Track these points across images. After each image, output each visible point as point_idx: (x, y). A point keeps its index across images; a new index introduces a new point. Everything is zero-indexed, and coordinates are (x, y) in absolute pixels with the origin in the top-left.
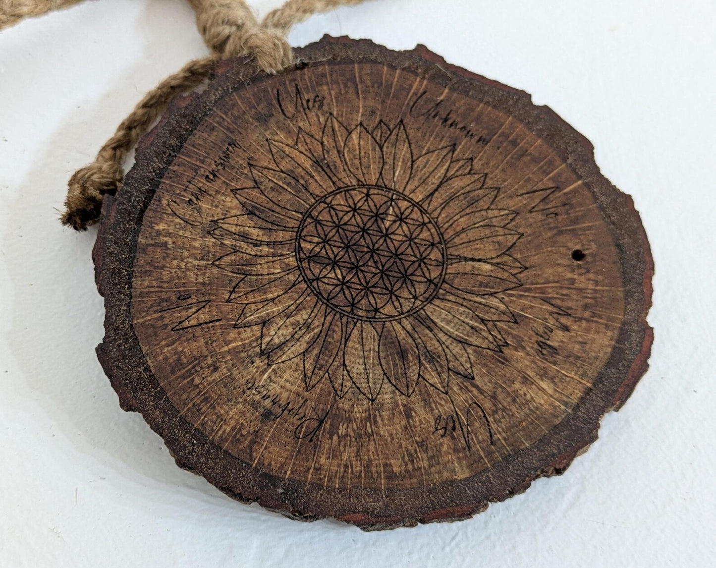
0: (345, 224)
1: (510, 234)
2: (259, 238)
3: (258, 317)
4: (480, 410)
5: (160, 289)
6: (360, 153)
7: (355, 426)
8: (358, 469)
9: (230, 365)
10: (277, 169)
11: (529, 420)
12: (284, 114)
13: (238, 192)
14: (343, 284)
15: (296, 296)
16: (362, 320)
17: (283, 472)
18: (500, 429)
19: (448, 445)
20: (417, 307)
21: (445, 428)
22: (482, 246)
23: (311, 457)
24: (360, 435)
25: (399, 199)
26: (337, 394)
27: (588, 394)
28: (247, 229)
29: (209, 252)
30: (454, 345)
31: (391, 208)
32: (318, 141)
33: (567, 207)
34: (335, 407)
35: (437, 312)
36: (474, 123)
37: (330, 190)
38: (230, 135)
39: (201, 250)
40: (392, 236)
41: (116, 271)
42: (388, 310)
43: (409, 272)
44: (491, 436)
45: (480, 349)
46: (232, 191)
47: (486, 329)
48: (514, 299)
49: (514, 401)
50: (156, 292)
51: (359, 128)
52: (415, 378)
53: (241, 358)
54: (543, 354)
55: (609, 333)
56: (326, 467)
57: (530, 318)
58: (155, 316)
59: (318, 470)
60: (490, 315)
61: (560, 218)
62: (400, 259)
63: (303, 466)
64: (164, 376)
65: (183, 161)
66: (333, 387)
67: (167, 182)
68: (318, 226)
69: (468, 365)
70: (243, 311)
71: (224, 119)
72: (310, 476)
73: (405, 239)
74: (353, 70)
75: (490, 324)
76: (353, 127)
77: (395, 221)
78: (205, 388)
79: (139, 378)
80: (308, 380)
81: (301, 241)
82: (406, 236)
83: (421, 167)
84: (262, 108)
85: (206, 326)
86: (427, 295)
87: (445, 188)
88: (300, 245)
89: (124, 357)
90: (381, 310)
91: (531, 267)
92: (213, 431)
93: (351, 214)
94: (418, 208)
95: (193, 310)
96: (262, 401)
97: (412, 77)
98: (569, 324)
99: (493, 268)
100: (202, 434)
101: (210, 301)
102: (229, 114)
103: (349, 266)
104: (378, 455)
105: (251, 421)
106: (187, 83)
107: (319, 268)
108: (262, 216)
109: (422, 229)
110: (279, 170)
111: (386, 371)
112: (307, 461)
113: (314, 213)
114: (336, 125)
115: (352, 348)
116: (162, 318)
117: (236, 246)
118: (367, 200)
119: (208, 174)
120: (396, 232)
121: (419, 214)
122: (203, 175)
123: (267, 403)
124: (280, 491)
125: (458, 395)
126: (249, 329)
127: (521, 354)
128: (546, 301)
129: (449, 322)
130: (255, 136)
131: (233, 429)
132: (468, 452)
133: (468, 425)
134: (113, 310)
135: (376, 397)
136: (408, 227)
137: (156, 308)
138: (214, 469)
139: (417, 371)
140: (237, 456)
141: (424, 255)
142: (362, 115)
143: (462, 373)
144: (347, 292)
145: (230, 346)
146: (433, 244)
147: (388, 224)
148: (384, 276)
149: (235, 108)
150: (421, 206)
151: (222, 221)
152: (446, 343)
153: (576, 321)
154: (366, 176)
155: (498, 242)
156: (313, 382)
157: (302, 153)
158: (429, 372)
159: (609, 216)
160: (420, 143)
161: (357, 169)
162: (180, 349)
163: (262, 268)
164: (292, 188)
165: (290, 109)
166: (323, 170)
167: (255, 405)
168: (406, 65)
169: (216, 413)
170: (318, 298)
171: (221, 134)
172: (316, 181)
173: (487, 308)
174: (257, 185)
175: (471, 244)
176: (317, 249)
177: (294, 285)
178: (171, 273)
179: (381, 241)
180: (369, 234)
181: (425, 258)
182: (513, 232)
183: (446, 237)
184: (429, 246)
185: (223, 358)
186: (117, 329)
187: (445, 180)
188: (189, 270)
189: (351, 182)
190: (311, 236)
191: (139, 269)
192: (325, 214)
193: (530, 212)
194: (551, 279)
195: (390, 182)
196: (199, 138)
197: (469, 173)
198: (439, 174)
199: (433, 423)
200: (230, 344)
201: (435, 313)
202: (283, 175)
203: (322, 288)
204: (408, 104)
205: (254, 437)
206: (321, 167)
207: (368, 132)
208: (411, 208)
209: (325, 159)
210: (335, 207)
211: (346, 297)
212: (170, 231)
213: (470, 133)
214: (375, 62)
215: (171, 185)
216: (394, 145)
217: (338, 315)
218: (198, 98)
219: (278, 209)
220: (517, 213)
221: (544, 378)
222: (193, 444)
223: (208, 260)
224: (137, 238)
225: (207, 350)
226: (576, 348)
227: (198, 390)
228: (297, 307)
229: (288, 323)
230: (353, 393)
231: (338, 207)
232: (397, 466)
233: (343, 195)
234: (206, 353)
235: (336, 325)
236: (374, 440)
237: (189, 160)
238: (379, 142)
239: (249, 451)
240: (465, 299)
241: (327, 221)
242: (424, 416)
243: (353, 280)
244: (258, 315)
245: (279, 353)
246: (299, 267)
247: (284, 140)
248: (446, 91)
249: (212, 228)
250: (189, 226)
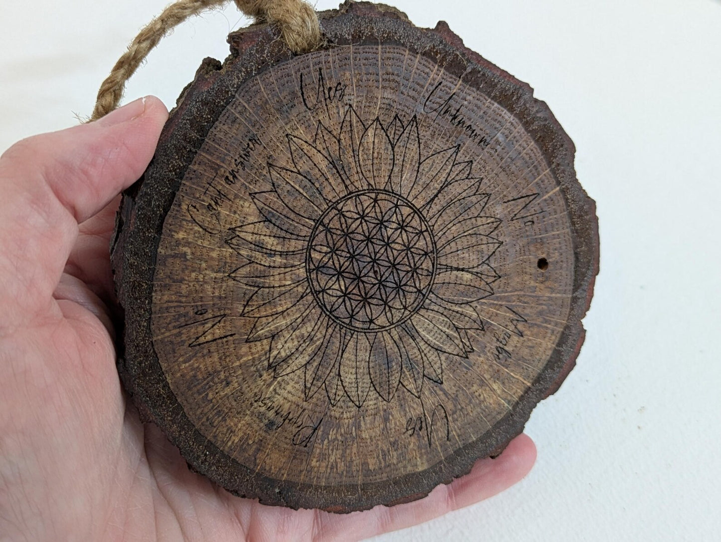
0: (353, 232)
1: (491, 243)
2: (273, 248)
3: (268, 331)
4: (443, 411)
5: (179, 304)
6: (373, 153)
7: (343, 431)
8: (342, 468)
9: (241, 379)
10: (295, 170)
11: (479, 418)
12: (306, 104)
13: (257, 196)
14: (345, 295)
16: (358, 332)
17: (281, 475)
18: (456, 427)
19: (414, 443)
20: (406, 317)
21: (414, 429)
22: (467, 255)
23: (304, 461)
24: (346, 439)
25: (402, 205)
26: (331, 403)
27: (527, 393)
29: (225, 263)
30: (431, 353)
31: (395, 215)
32: (336, 138)
33: (543, 214)
34: (328, 415)
35: (420, 322)
36: (480, 121)
37: (342, 195)
38: (252, 129)
39: (219, 262)
40: (392, 245)
41: (137, 284)
42: (382, 321)
43: (403, 283)
44: (448, 433)
45: (451, 356)
46: (250, 194)
47: (458, 337)
48: (485, 307)
49: (470, 402)
50: (175, 307)
51: (375, 123)
52: (395, 385)
53: (251, 372)
54: (499, 359)
55: (553, 338)
56: (316, 469)
57: (494, 326)
58: (174, 332)
59: (309, 472)
60: (463, 323)
61: (535, 226)
62: (397, 269)
63: (297, 469)
64: (181, 393)
65: (204, 159)
66: (328, 396)
67: (187, 184)
68: (328, 234)
69: (439, 371)
70: (255, 325)
71: (245, 108)
72: (302, 478)
73: (403, 248)
74: (376, 52)
75: (462, 332)
76: (370, 122)
77: (396, 229)
78: (218, 402)
79: (159, 395)
80: (307, 391)
81: (312, 251)
82: (404, 245)
83: (426, 170)
84: (284, 97)
85: (220, 341)
86: (415, 305)
87: (444, 194)
88: (310, 255)
89: (145, 375)
90: (374, 321)
91: (504, 276)
92: (223, 441)
93: (358, 222)
94: (418, 215)
95: (209, 325)
96: (267, 412)
97: (431, 64)
98: (524, 330)
99: (472, 277)
100: (214, 446)
101: (225, 315)
102: (252, 102)
103: (352, 276)
104: (359, 456)
105: (256, 431)
107: (325, 280)
108: (278, 223)
109: (419, 237)
110: (296, 171)
111: (373, 380)
112: (301, 464)
113: (326, 221)
114: (354, 120)
115: (347, 359)
116: (180, 334)
117: (251, 257)
118: (374, 206)
119: (228, 174)
120: (397, 241)
121: (419, 222)
122: (223, 176)
123: (271, 414)
124: (277, 490)
125: (428, 398)
126: (259, 344)
127: (482, 359)
128: (510, 309)
129: (429, 332)
130: (274, 131)
131: (241, 439)
132: (428, 448)
133: (432, 425)
134: (134, 326)
135: (362, 404)
136: (407, 236)
137: (174, 324)
138: (223, 475)
139: (398, 379)
140: (242, 463)
141: (417, 265)
142: (380, 108)
143: (434, 378)
144: (348, 304)
146: (426, 254)
147: (390, 232)
148: (381, 287)
149: (258, 95)
150: (421, 213)
151: (239, 229)
152: (425, 352)
153: (529, 328)
154: (377, 179)
155: (481, 251)
156: (311, 393)
157: (319, 151)
158: (408, 379)
159: (574, 223)
160: (428, 143)
161: (369, 171)
162: (196, 365)
163: (275, 281)
164: (308, 192)
165: (312, 101)
166: (338, 172)
167: (261, 416)
168: (427, 48)
169: (227, 426)
170: (322, 311)
171: (242, 128)
172: (330, 184)
173: (462, 317)
174: (274, 188)
175: (458, 253)
176: (326, 260)
177: (302, 297)
178: (190, 286)
179: (383, 250)
180: (372, 243)
181: (418, 268)
182: (495, 241)
183: (439, 246)
184: (423, 255)
185: (234, 372)
186: (138, 346)
187: (446, 184)
188: (206, 283)
189: (362, 186)
190: (321, 245)
191: (159, 283)
192: (335, 222)
193: (512, 220)
194: (518, 287)
195: (397, 186)
196: (220, 131)
197: (467, 178)
198: (441, 178)
199: (405, 425)
200: (241, 358)
202: (300, 177)
203: (326, 300)
204: (424, 96)
205: (258, 445)
206: (336, 169)
207: (383, 128)
208: (412, 215)
209: (340, 159)
210: (344, 213)
211: (346, 309)
212: (190, 240)
213: (475, 133)
214: (398, 43)
215: (191, 188)
216: (405, 145)
217: (338, 327)
219: (292, 216)
220: (500, 221)
221: (496, 380)
222: (206, 455)
223: (224, 272)
224: (157, 247)
225: (221, 365)
226: (525, 352)
227: (211, 404)
228: (303, 320)
229: (294, 336)
230: (344, 401)
231: (348, 214)
232: (372, 464)
233: (354, 201)
234: (219, 368)
235: (336, 337)
236: (357, 443)
237: (210, 158)
238: (391, 140)
239: (253, 458)
240: (445, 308)
241: (337, 229)
242: (398, 419)
243: (354, 291)
244: (268, 329)
245: (285, 366)
246: (308, 279)
247: (303, 136)
248: (460, 82)
249: (230, 237)
250: (208, 235)
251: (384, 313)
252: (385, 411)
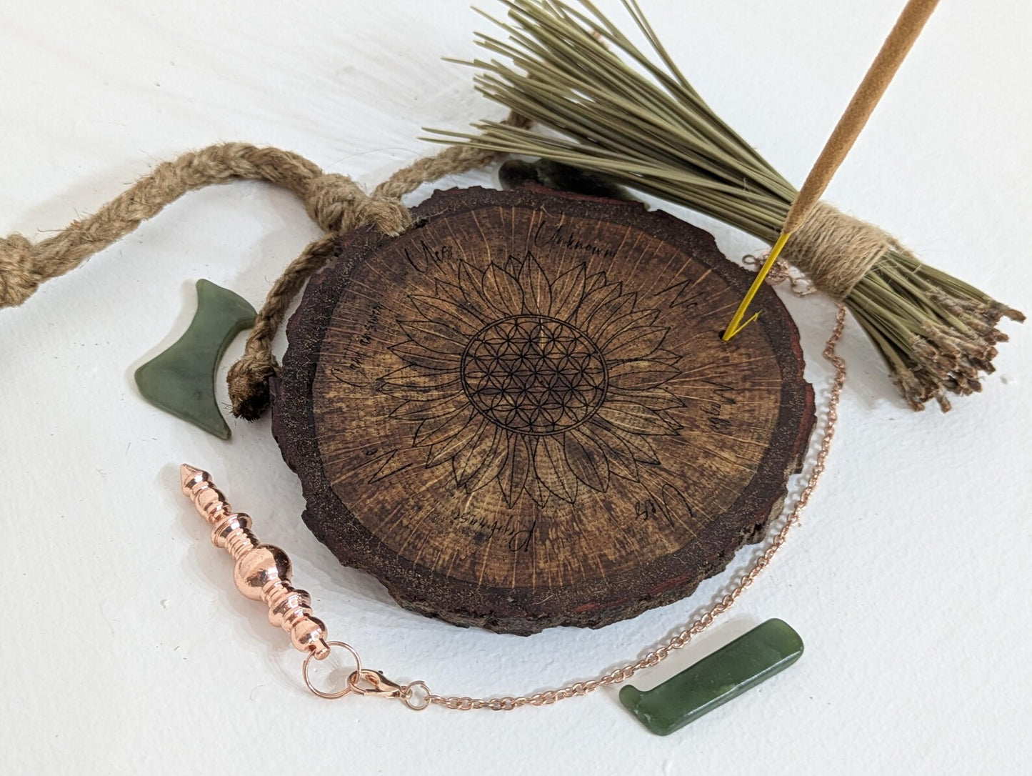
0: (503, 355)
1: (657, 331)
2: (426, 385)
3: (446, 454)
4: (673, 490)
5: (347, 450)
6: (498, 289)
7: (563, 528)
8: (577, 565)
9: (432, 501)
10: (425, 320)
11: (721, 488)
12: (418, 270)
13: (395, 348)
14: (516, 407)
15: (476, 428)
16: (542, 436)
17: (508, 583)
18: (696, 502)
19: (652, 526)
20: (591, 413)
21: (646, 512)
22: (635, 346)
23: (530, 564)
24: (570, 535)
25: (547, 322)
26: (539, 505)
27: (768, 454)
28: (412, 379)
29: (383, 407)
30: (634, 438)
31: (542, 331)
32: (456, 287)
33: (704, 295)
34: (540, 516)
35: (610, 413)
36: (598, 240)
37: (480, 328)
38: (373, 299)
39: (376, 407)
40: (550, 356)
41: (301, 443)
42: (565, 421)
43: (574, 385)
44: (690, 510)
45: (658, 437)
46: (388, 348)
47: (659, 418)
48: (677, 386)
49: (702, 474)
50: (344, 453)
51: (491, 267)
52: (606, 474)
53: (440, 493)
54: (717, 429)
55: (773, 397)
56: (546, 570)
57: (696, 400)
58: (350, 474)
59: (539, 574)
60: (659, 405)
61: (700, 307)
62: (563, 375)
63: (525, 574)
64: (374, 525)
65: (335, 332)
66: (533, 499)
67: (326, 354)
68: (478, 362)
69: (651, 453)
70: (430, 452)
71: (362, 286)
72: (534, 581)
73: (562, 356)
74: (471, 216)
75: (661, 413)
76: (486, 267)
77: (548, 343)
78: (415, 527)
79: (351, 532)
80: (508, 499)
81: (466, 378)
82: (562, 353)
83: (559, 289)
85: (399, 472)
86: (596, 400)
87: (586, 303)
88: (466, 383)
89: (331, 517)
90: (558, 423)
91: (685, 355)
92: (433, 562)
93: (506, 345)
94: (567, 327)
95: (384, 461)
96: (471, 526)
97: (528, 212)
98: (733, 397)
99: (650, 364)
100: (424, 568)
101: (397, 450)
102: (366, 280)
103: (517, 391)
104: (591, 549)
105: (465, 546)
106: (310, 265)
107: (490, 399)
108: (424, 364)
109: (575, 343)
110: (427, 320)
111: (577, 475)
112: (528, 568)
113: (472, 352)
114: (470, 270)
115: (541, 461)
116: (356, 475)
117: (407, 396)
118: (517, 329)
119: (362, 338)
120: (553, 352)
121: (569, 331)
122: (357, 341)
123: (476, 527)
124: (510, 600)
125: (650, 480)
126: (441, 467)
127: (696, 432)
128: (708, 381)
129: (623, 420)
130: (396, 296)
131: (451, 556)
132: (672, 528)
133: (666, 505)
134: (308, 478)
135: (575, 500)
136: (562, 345)
137: (347, 468)
139: (606, 469)
140: (461, 579)
141: (584, 366)
142: (491, 255)
143: (647, 461)
144: (522, 414)
145: (428, 485)
147: (542, 346)
148: (552, 392)
149: (370, 274)
150: (568, 324)
151: (387, 378)
152: (626, 438)
153: (739, 394)
154: (510, 308)
155: (649, 340)
156: (513, 499)
157: (444, 300)
158: (617, 467)
160: (552, 269)
161: (501, 303)
162: (381, 498)
163: (437, 410)
164: (445, 333)
165: (422, 264)
166: (469, 311)
167: (465, 531)
168: (520, 202)
169: (432, 546)
170: (497, 425)
171: (363, 300)
172: (465, 322)
173: (654, 400)
175: (624, 347)
176: (484, 383)
177: (471, 419)
178: (353, 433)
179: (541, 362)
180: (527, 359)
181: (585, 368)
182: (660, 328)
183: (600, 346)
184: (586, 357)
185: (423, 497)
186: (317, 494)
187: (585, 296)
188: (368, 427)
189: (498, 317)
190: (474, 372)
191: (322, 437)
192: (482, 350)
193: (671, 307)
194: (706, 361)
195: (534, 308)
196: (344, 308)
197: (605, 286)
198: (578, 292)
199: (634, 510)
200: (426, 483)
201: (609, 415)
202: (433, 324)
203: (497, 416)
204: (531, 236)
205: (472, 559)
207: (500, 269)
208: (560, 327)
209: (467, 301)
210: (489, 342)
211: (522, 419)
212: (342, 396)
213: (596, 249)
214: (489, 205)
215: (329, 356)
216: (529, 275)
217: (519, 436)
218: (332, 273)
219: (436, 355)
220: (659, 310)
221: (723, 449)
222: (418, 578)
223: (384, 415)
224: (311, 409)
225: (407, 493)
226: (746, 416)
227: (409, 530)
228: (479, 438)
229: (475, 453)
230: (553, 500)
231: (492, 342)
232: (611, 554)
233: (494, 330)
234: (406, 496)
235: (521, 445)
236: (584, 537)
237: (340, 330)
238: (514, 276)
239: (471, 572)
240: (632, 396)
241: (486, 356)
242: (623, 506)
243: (525, 403)
244: (445, 452)
245: (475, 481)
246: (471, 403)
247: (425, 293)
248: (563, 216)
249: (380, 385)
250: (358, 389)
251: (564, 414)
252: (603, 501)
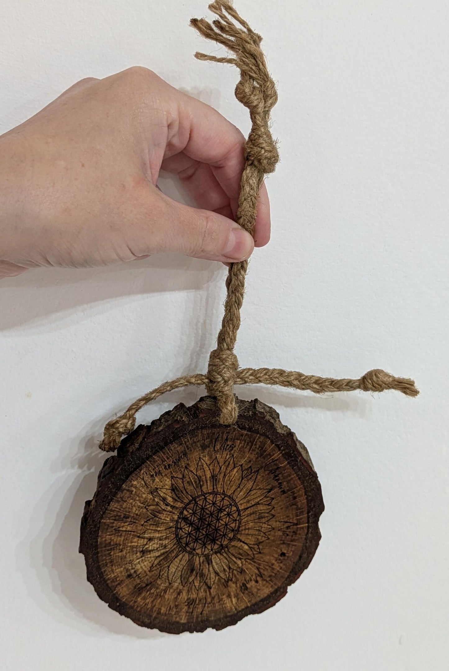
0: (206, 509)
2: (169, 502)
3: (149, 536)
4: (205, 601)
5: (119, 510)
6: (233, 478)
7: (158, 591)
8: (149, 607)
9: (128, 552)
10: (195, 473)
11: (219, 610)
12: (214, 448)
13: (174, 478)
14: (189, 534)
15: (169, 533)
16: (186, 552)
17: (123, 598)
18: (207, 610)
19: (186, 609)
20: (210, 554)
21: (189, 603)
22: (251, 538)
23: (136, 596)
24: (158, 595)
25: (233, 506)
26: (159, 577)
27: (246, 608)
29: (147, 501)
30: (213, 573)
31: (228, 508)
32: (220, 466)
33: (294, 533)
34: (155, 581)
35: (215, 559)
36: (286, 482)
37: (210, 491)
38: (187, 450)
39: (144, 499)
40: (220, 521)
41: (107, 496)
42: (199, 551)
43: (216, 539)
44: (202, 611)
45: (221, 578)
46: (172, 477)
47: (228, 571)
48: (247, 563)
49: (219, 602)
50: (117, 511)
51: (239, 467)
52: (191, 581)
53: (133, 550)
54: (241, 589)
55: (271, 589)
56: (138, 602)
57: (247, 573)
58: (112, 521)
59: (135, 602)
60: (234, 566)
61: (288, 537)
62: (217, 532)
63: (131, 599)
64: (101, 547)
65: (160, 455)
66: (159, 574)
67: (148, 463)
68: (195, 506)
69: (212, 583)
70: (145, 531)
71: (188, 441)
72: (131, 603)
73: (224, 524)
74: (255, 437)
75: (231, 570)
76: (238, 465)
77: (225, 515)
78: (114, 557)
79: (92, 544)
80: (152, 568)
81: (185, 510)
82: (226, 523)
83: (252, 494)
84: (207, 442)
85: (128, 532)
86: (217, 550)
87: (254, 508)
88: (183, 511)
89: (91, 533)
90: (196, 550)
91: (263, 553)
92: (107, 574)
93: (211, 505)
94: (238, 513)
95: (127, 524)
97: (277, 450)
98: (259, 580)
99: (248, 548)
100: (102, 574)
101: (135, 522)
102: (192, 439)
103: (196, 527)
104: (159, 604)
105: (123, 576)
107: (184, 524)
108: (177, 493)
109: (234, 522)
110: (196, 474)
111: (182, 574)
112: (134, 597)
113: (197, 500)
115: (176, 561)
116: (113, 523)
117: (159, 503)
119: (167, 465)
120: (223, 520)
121: (237, 515)
122: (165, 465)
123: (132, 571)
124: (118, 604)
125: (202, 592)
126: (143, 540)
127: (234, 585)
128: (258, 569)
129: (217, 564)
130: (196, 454)
131: (115, 576)
132: (190, 614)
133: (198, 604)
134: (97, 512)
135: (172, 583)
136: (229, 519)
137: (113, 518)
139: (193, 579)
140: (110, 587)
142: (245, 461)
143: (208, 585)
144: (188, 538)
145: (132, 544)
146: (233, 530)
147: (222, 515)
148: (206, 537)
149: (196, 437)
150: (240, 512)
151: (159, 489)
152: (211, 572)
153: (262, 580)
154: (228, 490)
155: (258, 539)
156: (153, 569)
157: (210, 469)
158: (197, 580)
159: (306, 543)
160: (259, 483)
161: (227, 486)
162: (113, 538)
163: (162, 516)
164: (196, 485)
165: (218, 447)
166: (213, 481)
167: (128, 570)
168: (279, 443)
169: (112, 568)
170: (176, 537)
171: (183, 448)
172: (207, 485)
173: (234, 564)
174: (183, 478)
175: (247, 535)
176: (189, 516)
177: (170, 528)
178: (127, 505)
180: (212, 517)
181: (226, 535)
182: (266, 536)
183: (240, 529)
184: (231, 530)
185: (127, 548)
187: (258, 503)
188: (135, 506)
189: (220, 491)
190: (190, 509)
191: (116, 499)
192: (201, 502)
193: (279, 530)
194: (266, 561)
195: (235, 496)
196: (173, 446)
197: (268, 505)
198: (256, 501)
199: (186, 600)
202: (196, 477)
203: (180, 533)
204: (267, 463)
205: (120, 582)
206: (213, 479)
207: (242, 470)
208: (235, 511)
209: (217, 476)
211: (186, 540)
212: (137, 486)
213: (281, 487)
214: (267, 436)
215: (149, 465)
216: (248, 480)
217: (179, 546)
218: (184, 426)
219: (184, 492)
220: (273, 529)
221: (235, 597)
223: (144, 505)
224: (123, 484)
225: (123, 542)
226: (255, 590)
227: (110, 557)
228: (166, 537)
229: (159, 543)
230: (165, 578)
231: (208, 500)
232: (163, 610)
233: (213, 496)
234: (121, 543)
235: (176, 550)
236: (161, 598)
237: (163, 455)
238: (243, 476)
239: (115, 587)
240: (229, 557)
241: (200, 505)
242: (184, 596)
243: (194, 534)
245: (148, 553)
246: (177, 521)
247: (206, 461)
248: (286, 462)
249: (154, 491)
250: (146, 487)
251: (202, 548)
252: (180, 589)
